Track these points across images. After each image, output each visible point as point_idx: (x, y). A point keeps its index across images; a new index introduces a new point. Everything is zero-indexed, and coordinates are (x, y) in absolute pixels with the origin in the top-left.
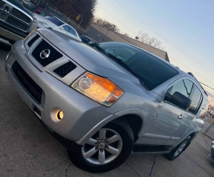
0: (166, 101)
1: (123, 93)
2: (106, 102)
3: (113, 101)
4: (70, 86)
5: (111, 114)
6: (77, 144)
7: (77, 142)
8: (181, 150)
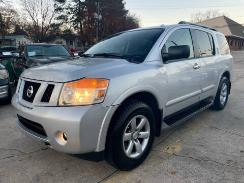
0: (167, 62)
1: (108, 81)
2: (95, 100)
3: (102, 95)
4: (58, 106)
5: (109, 107)
6: (97, 152)
7: (96, 151)
8: (225, 93)
